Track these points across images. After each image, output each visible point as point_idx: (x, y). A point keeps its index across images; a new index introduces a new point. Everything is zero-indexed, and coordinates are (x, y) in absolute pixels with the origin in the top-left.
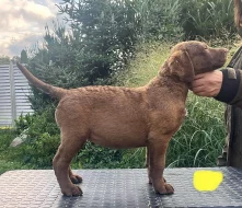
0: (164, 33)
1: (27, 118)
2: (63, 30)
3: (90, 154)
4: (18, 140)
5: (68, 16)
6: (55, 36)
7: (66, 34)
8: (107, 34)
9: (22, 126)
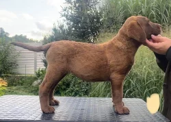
0: (114, 29)
1: (42, 71)
2: (63, 26)
3: (72, 91)
4: (35, 83)
5: (65, 19)
6: (59, 29)
7: (64, 28)
8: (85, 28)
9: (39, 75)
